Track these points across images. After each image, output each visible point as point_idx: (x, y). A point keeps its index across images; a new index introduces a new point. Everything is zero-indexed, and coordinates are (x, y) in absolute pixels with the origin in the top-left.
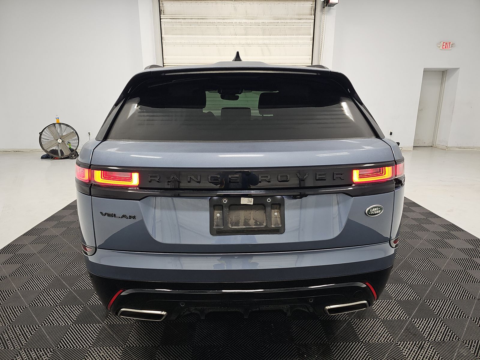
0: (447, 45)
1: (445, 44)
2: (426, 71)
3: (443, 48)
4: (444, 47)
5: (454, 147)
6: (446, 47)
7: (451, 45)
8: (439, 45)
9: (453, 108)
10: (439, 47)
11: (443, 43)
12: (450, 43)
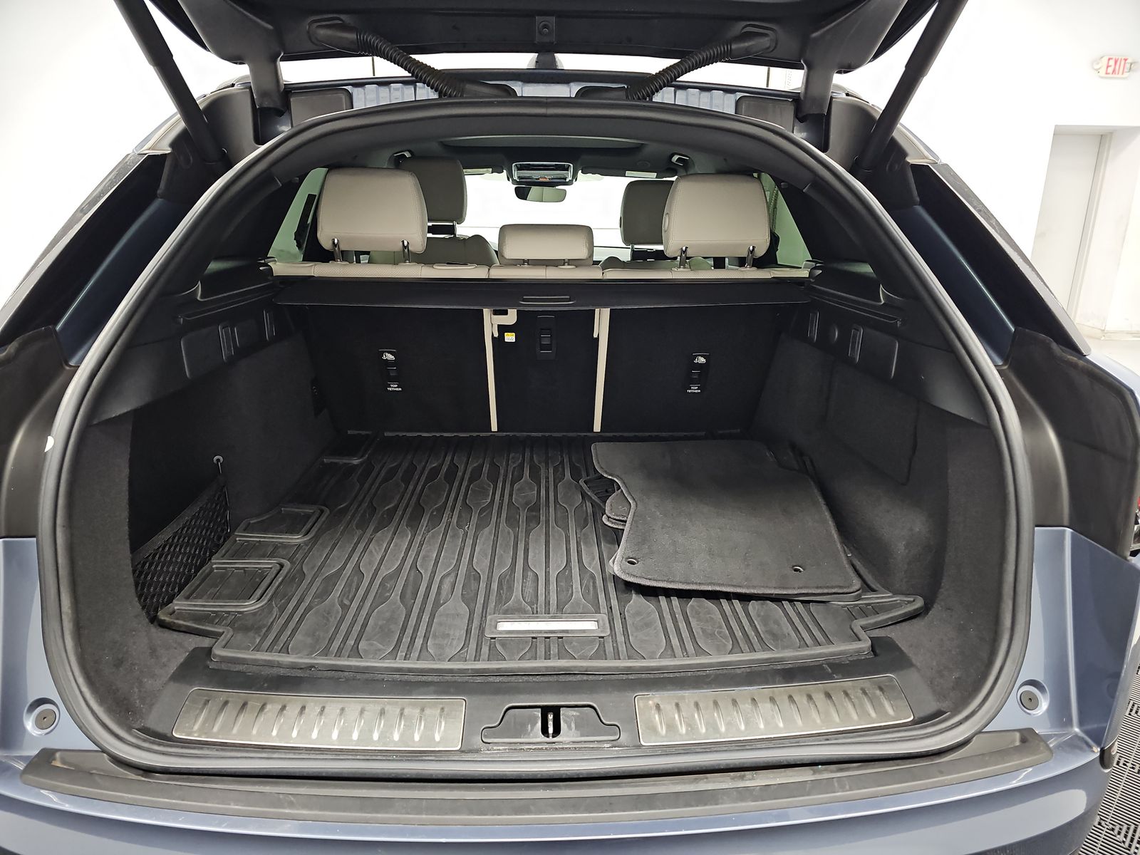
0: (1117, 66)
1: (1112, 63)
2: (1062, 135)
3: (1107, 73)
4: (1110, 70)
5: (1122, 332)
6: (1114, 71)
7: (1128, 66)
8: (1098, 64)
9: (1126, 230)
10: (1097, 70)
11: (1109, 59)
12: (1126, 60)
